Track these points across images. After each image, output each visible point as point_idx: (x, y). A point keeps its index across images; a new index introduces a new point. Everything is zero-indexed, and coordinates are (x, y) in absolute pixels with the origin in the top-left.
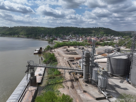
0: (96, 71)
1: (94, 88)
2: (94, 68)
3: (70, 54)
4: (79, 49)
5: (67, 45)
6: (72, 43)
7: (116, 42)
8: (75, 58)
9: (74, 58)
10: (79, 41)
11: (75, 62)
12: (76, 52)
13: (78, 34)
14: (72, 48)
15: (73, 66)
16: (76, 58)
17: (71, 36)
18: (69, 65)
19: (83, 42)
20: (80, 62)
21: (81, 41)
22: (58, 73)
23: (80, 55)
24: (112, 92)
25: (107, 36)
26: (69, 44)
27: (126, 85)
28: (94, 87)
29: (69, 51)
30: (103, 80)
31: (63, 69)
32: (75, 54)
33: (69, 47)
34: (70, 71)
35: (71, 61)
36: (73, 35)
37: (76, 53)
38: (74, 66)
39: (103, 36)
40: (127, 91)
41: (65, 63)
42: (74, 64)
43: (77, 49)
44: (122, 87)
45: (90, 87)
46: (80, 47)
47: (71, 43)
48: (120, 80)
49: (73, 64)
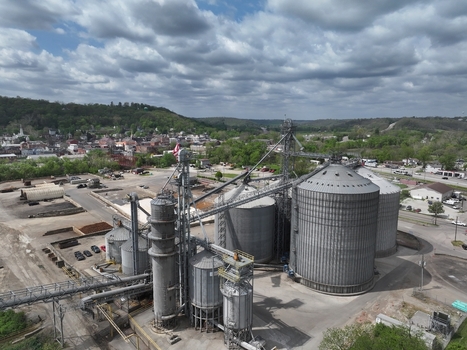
0: (208, 271)
1: (207, 342)
2: (199, 260)
3: (43, 215)
4: (81, 187)
5: (15, 176)
6: (40, 166)
7: (200, 152)
8: (76, 230)
9: (69, 230)
10: (66, 156)
11: (84, 246)
12: (71, 201)
13: (57, 127)
14: (46, 187)
15: (79, 265)
16: (82, 230)
17: (21, 134)
18: (61, 264)
19: (85, 158)
20: (111, 244)
21: (74, 153)
22: (10, 325)
23: (93, 212)
24: (269, 330)
25: (165, 132)
26: (27, 171)
27: (289, 289)
28: (205, 334)
29: (34, 203)
30: (243, 300)
31: (45, 298)
32: (71, 210)
33: (28, 184)
34: (86, 298)
35: (64, 245)
36: (36, 134)
37: (72, 205)
38: (87, 269)
39: (151, 133)
40: (302, 307)
41: (35, 260)
42: (83, 259)
43: (71, 187)
44: (286, 301)
45: (193, 342)
46: (83, 178)
47: (34, 164)
48: (268, 279)
49: (80, 256)
